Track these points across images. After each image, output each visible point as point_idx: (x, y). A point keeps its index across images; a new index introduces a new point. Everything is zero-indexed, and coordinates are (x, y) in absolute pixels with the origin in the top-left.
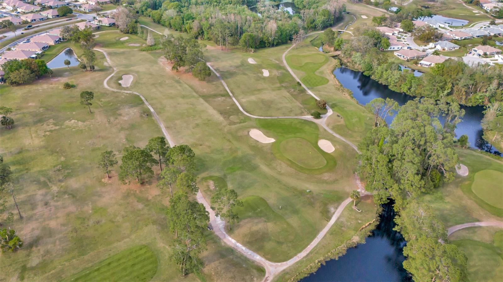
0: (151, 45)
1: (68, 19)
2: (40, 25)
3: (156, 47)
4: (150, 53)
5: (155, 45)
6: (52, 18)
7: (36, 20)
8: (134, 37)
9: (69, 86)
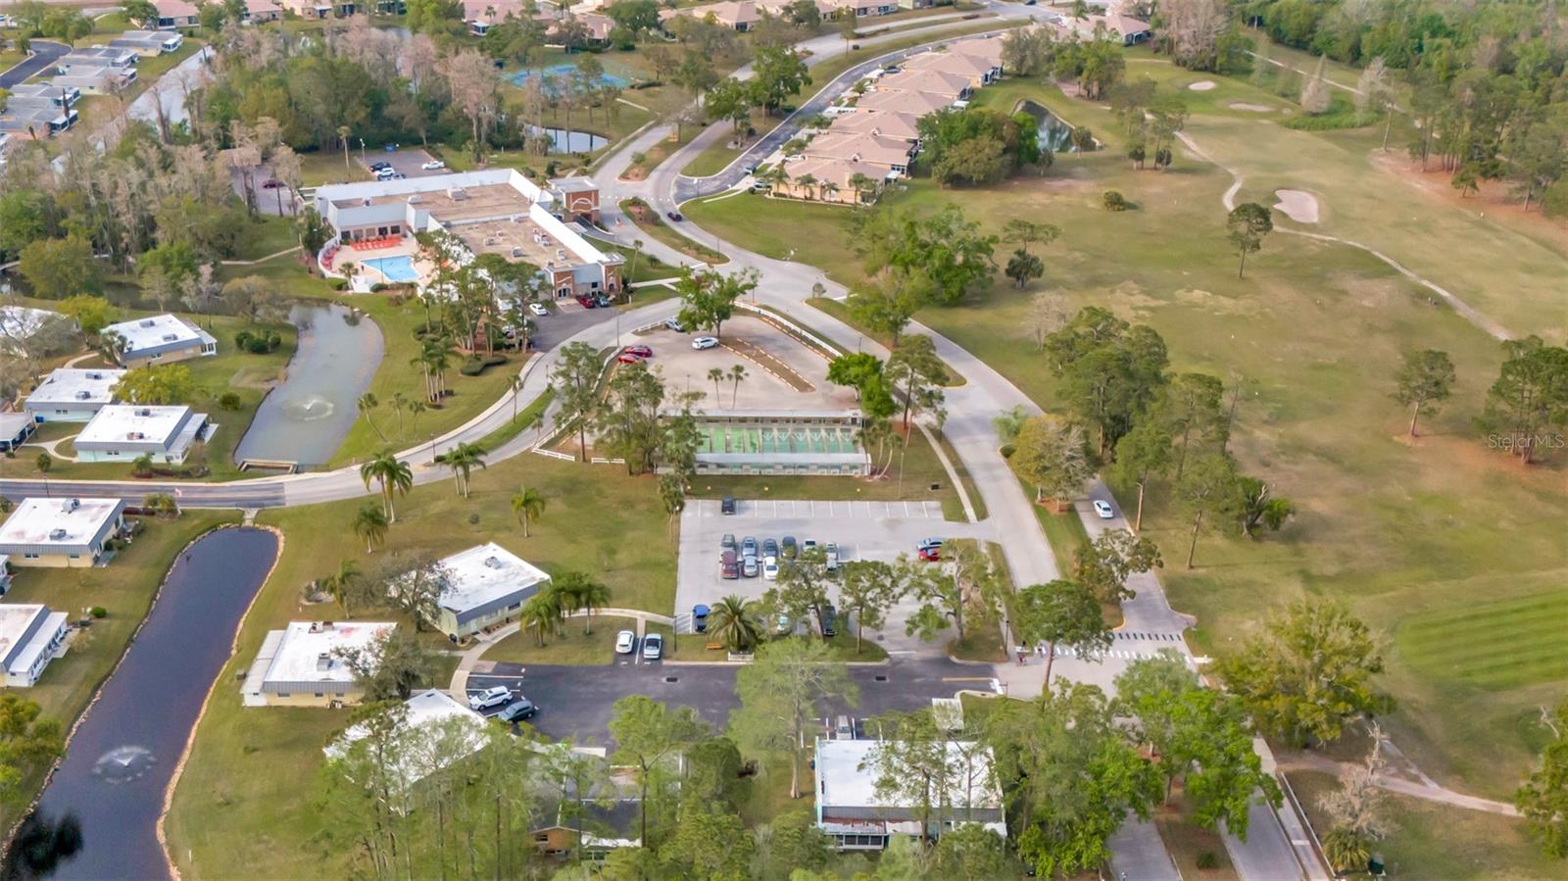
0: (1315, 111)
1: (969, 14)
2: (891, 25)
3: (1334, 120)
4: (1328, 138)
5: (1330, 113)
6: (911, 7)
7: (869, 12)
8: (1233, 83)
9: (1122, 204)
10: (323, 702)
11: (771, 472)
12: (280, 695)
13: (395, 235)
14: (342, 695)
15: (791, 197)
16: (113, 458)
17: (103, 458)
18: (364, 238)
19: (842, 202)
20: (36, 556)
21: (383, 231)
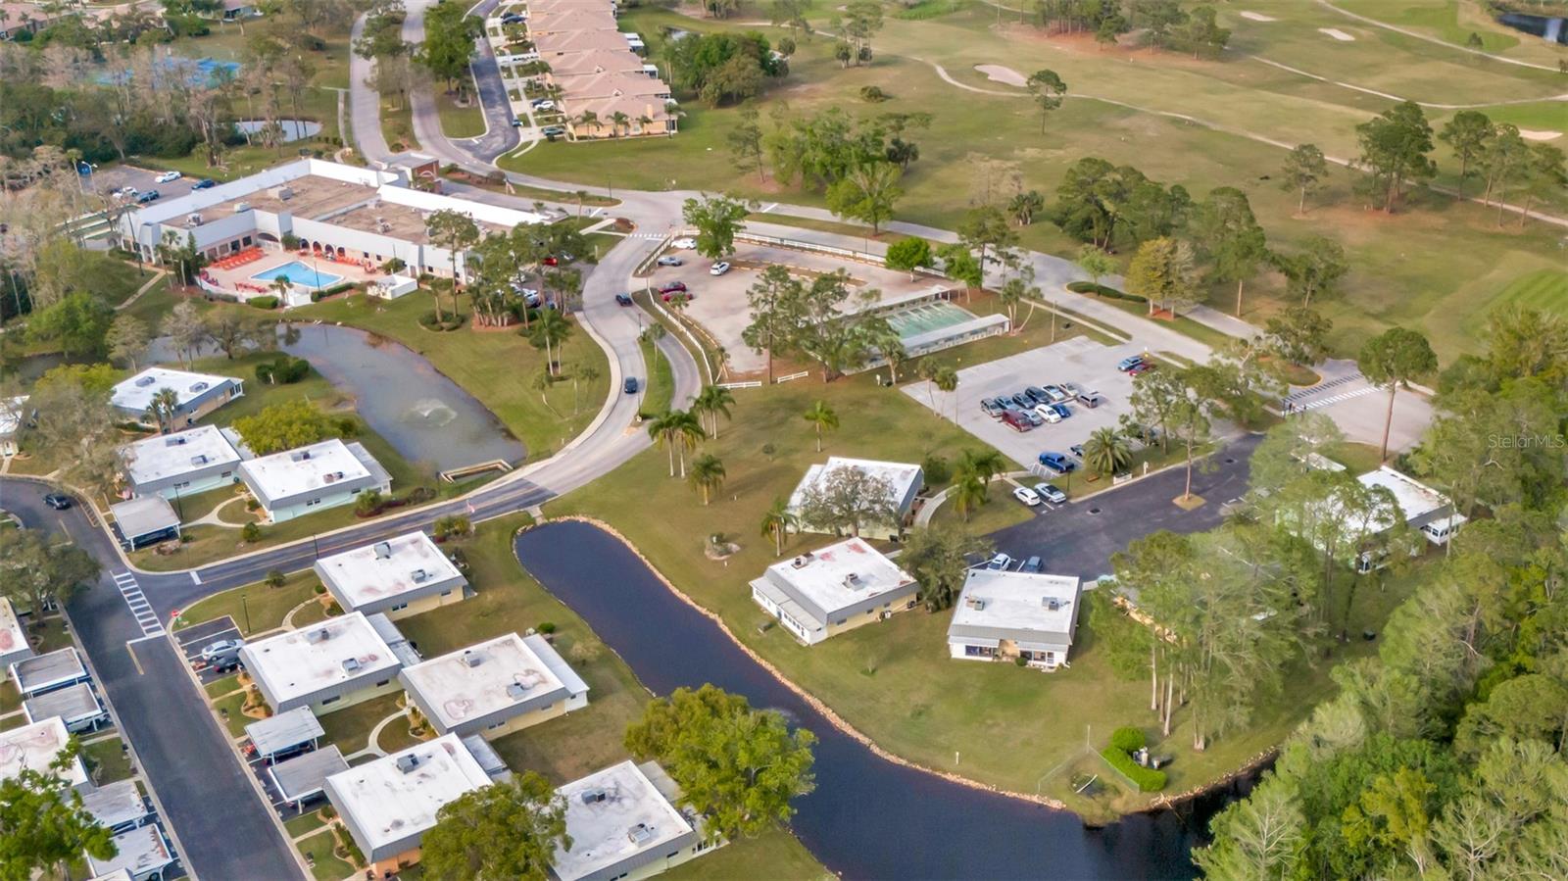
3: (931, 8)
9: (881, 95)
10: (874, 617)
11: (936, 348)
12: (839, 623)
13: (249, 247)
14: (887, 605)
15: (596, 138)
16: (315, 508)
17: (305, 510)
18: (219, 256)
19: (649, 134)
20: (404, 606)
21: (235, 245)
